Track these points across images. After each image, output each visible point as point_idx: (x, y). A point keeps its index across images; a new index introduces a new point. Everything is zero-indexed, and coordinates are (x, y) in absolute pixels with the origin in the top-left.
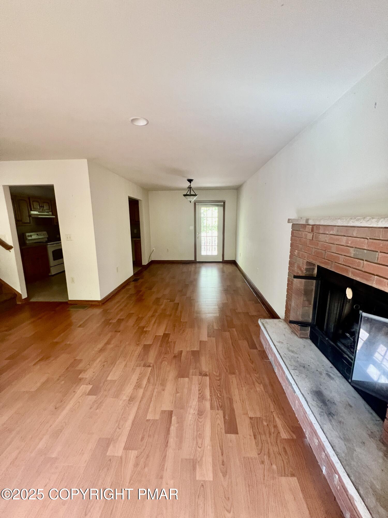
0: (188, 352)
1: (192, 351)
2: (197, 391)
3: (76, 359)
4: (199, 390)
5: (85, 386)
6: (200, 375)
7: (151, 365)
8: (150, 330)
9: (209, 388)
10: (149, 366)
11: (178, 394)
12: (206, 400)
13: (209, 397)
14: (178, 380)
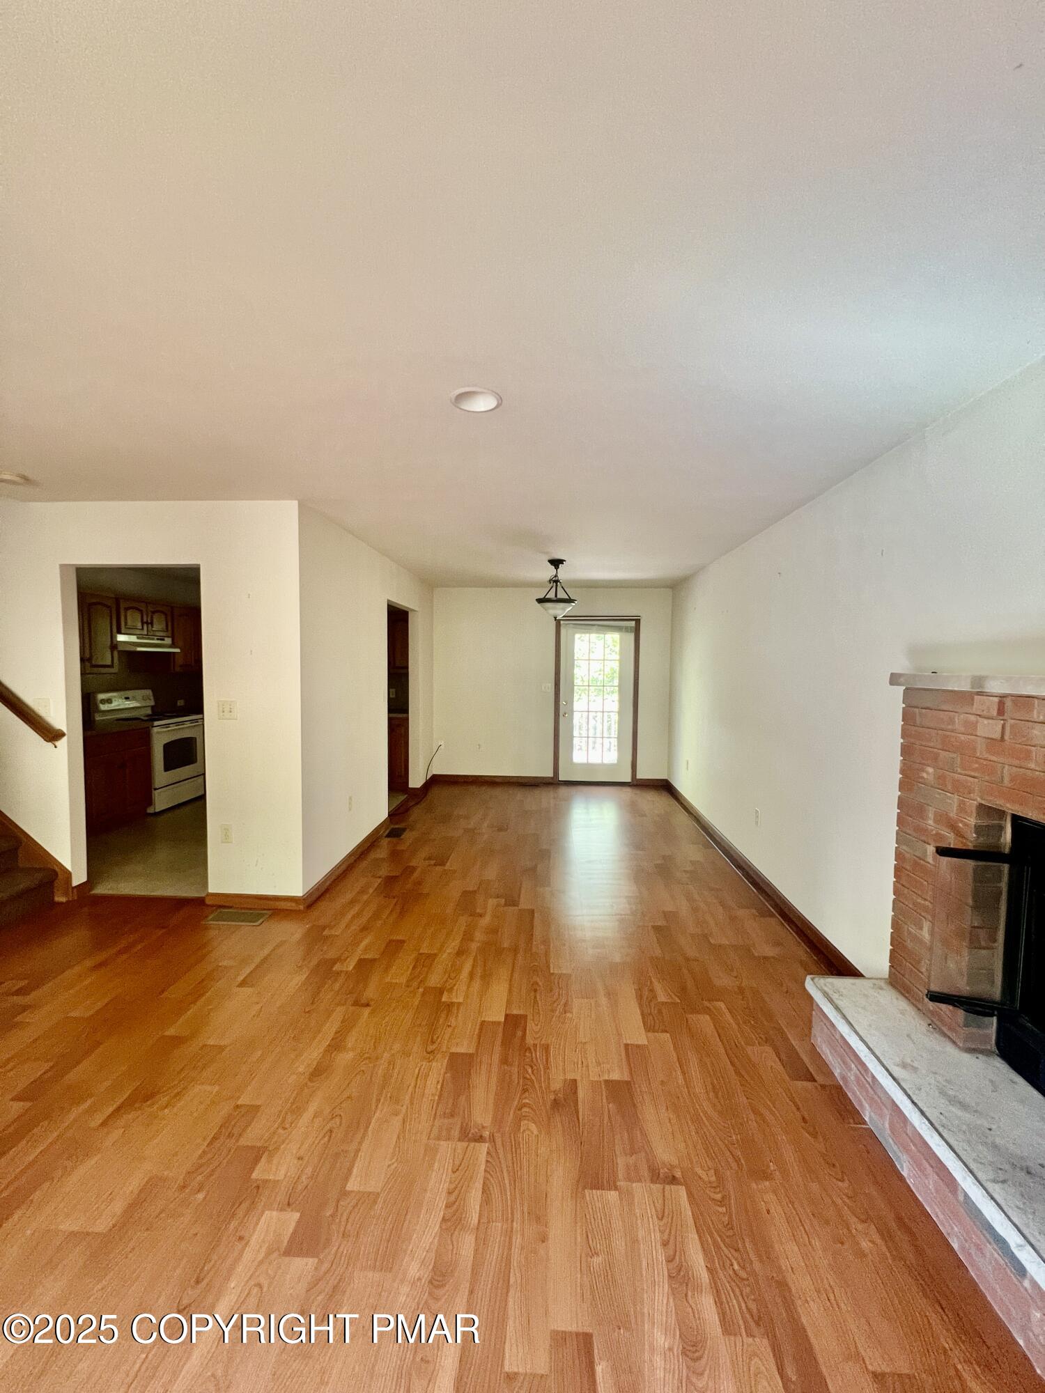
0: (595, 1086)
1: (606, 1081)
2: (659, 1247)
3: (239, 1103)
4: (665, 1244)
5: (275, 1213)
6: (652, 1181)
7: (486, 1134)
8: (461, 1000)
9: (696, 1237)
10: (480, 1139)
11: (597, 1261)
12: (698, 1289)
13: (704, 1276)
14: (584, 1197)
